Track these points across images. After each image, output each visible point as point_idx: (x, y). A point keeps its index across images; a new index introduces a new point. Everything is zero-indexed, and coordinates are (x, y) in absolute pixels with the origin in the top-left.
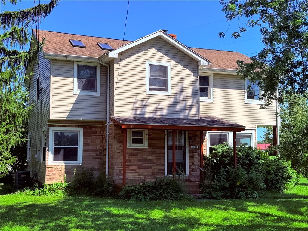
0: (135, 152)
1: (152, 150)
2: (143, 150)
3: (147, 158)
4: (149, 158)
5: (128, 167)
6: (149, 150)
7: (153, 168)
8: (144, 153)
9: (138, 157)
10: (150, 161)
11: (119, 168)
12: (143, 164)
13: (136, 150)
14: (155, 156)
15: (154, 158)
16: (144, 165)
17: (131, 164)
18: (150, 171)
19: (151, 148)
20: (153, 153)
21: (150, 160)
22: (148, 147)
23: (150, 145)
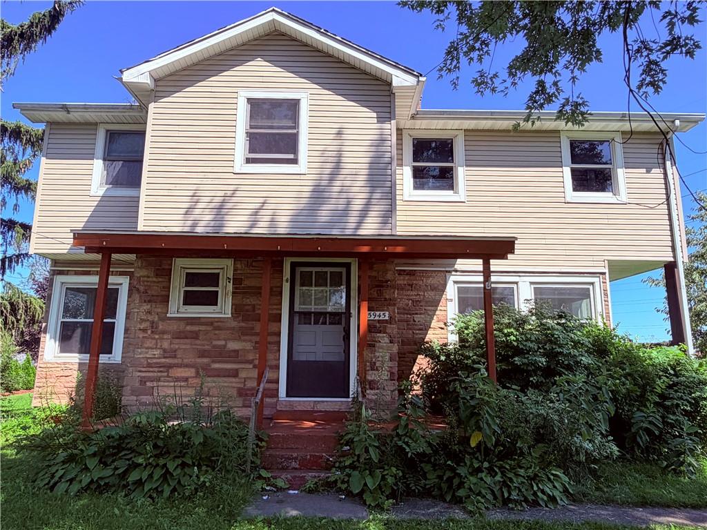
0: (189, 328)
1: (243, 324)
2: (216, 324)
3: (225, 346)
4: (233, 345)
5: (168, 371)
6: (234, 324)
7: (243, 375)
8: (217, 332)
9: (198, 342)
10: (235, 355)
11: (139, 374)
12: (214, 362)
13: (192, 324)
14: (250, 341)
15: (248, 346)
16: (217, 366)
17: (175, 361)
18: (234, 385)
19: (241, 318)
20: (243, 333)
21: (236, 351)
22: (230, 316)
23: (237, 309)
